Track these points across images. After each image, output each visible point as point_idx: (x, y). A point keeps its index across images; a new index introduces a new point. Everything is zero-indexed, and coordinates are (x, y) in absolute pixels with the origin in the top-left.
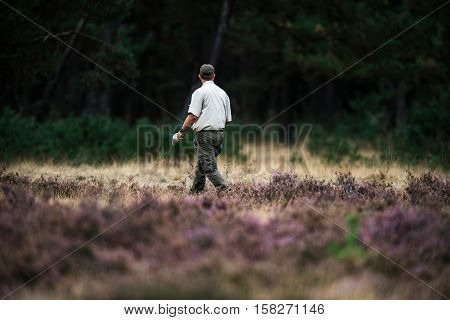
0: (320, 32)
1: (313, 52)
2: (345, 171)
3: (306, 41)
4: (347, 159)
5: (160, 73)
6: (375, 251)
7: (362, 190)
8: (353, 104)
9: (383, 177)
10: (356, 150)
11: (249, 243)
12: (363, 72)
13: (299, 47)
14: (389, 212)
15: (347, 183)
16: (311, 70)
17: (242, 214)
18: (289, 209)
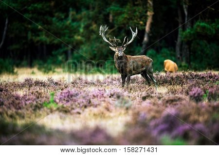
0: (40, 28)
1: (38, 36)
2: (50, 77)
3: (36, 32)
4: (51, 72)
6: (60, 104)
7: (56, 83)
8: (53, 53)
9: (64, 78)
10: (54, 69)
12: (56, 42)
13: (33, 34)
14: (65, 91)
15: (51, 81)
16: (38, 42)
17: (14, 93)
18: (31, 91)
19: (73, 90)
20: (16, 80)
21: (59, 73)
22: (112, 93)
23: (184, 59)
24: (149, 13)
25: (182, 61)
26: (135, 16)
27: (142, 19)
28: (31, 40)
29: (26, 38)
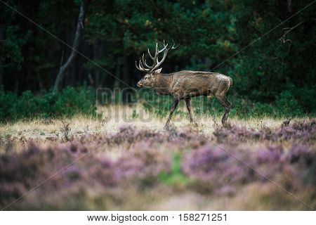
0: (149, 26)
1: (145, 39)
3: (139, 33)
5: (37, 58)
7: (182, 135)
9: (197, 125)
11: (105, 175)
12: (180, 52)
13: (135, 37)
14: (202, 150)
15: (172, 130)
17: (98, 155)
18: (132, 150)
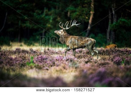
19: (44, 56)
20: (11, 49)
21: (36, 46)
22: (68, 58)
23: (112, 40)
24: (91, 12)
25: (110, 41)
26: (83, 14)
27: (87, 16)
28: (21, 26)
29: (18, 24)
